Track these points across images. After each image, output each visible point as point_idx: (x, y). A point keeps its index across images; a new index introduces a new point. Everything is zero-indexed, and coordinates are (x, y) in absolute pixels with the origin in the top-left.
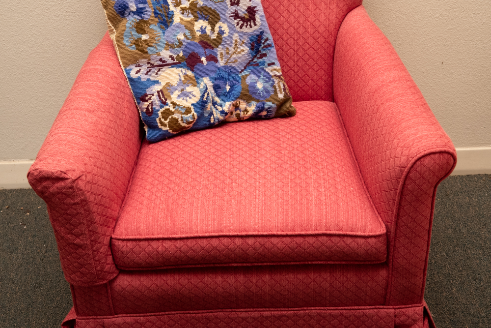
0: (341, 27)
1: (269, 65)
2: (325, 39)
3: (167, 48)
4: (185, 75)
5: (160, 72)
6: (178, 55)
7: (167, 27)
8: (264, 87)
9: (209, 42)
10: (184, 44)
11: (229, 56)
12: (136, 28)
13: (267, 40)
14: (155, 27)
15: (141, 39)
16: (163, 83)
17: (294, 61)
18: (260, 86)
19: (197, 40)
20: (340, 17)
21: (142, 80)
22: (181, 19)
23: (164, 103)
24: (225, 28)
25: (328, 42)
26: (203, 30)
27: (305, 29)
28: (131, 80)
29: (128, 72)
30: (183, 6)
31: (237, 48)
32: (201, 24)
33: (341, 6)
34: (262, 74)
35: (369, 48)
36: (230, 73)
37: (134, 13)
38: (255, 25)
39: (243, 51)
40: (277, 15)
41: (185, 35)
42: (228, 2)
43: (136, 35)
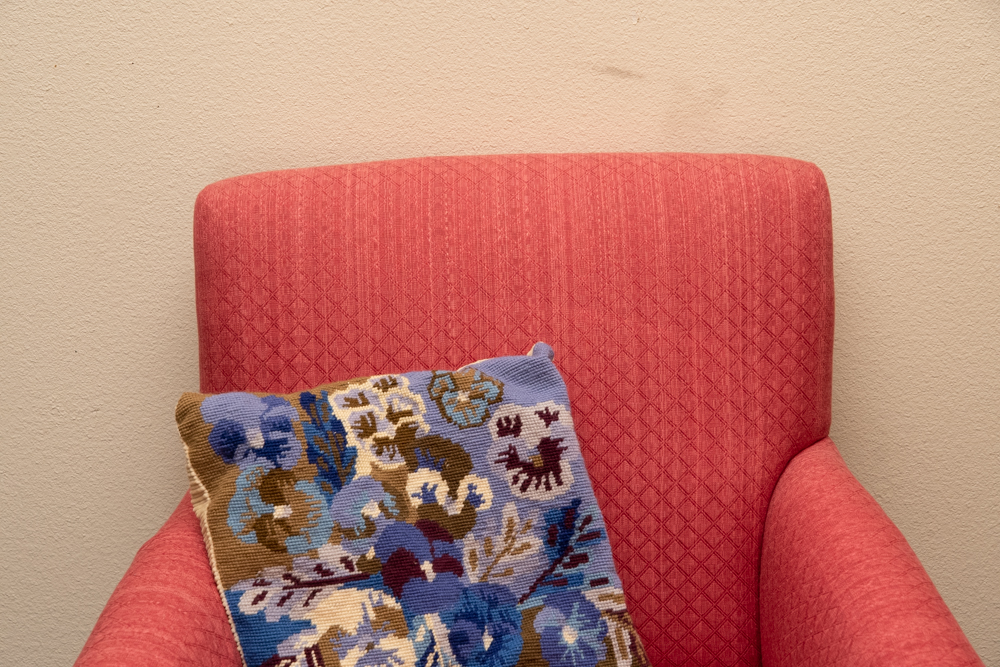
0: (777, 491)
1: (595, 583)
2: (737, 519)
3: (334, 540)
4: (379, 608)
5: (315, 599)
6: (363, 556)
7: (339, 487)
8: (581, 643)
9: (442, 523)
10: (380, 529)
11: (492, 558)
12: (261, 488)
13: (588, 520)
14: (308, 488)
15: (270, 516)
16: (322, 628)
17: (658, 572)
18: (569, 636)
19: (412, 520)
20: (772, 467)
21: (269, 619)
22: (375, 467)
24: (484, 488)
25: (743, 527)
26: (428, 494)
27: (686, 493)
28: (241, 620)
29: (234, 599)
30: (380, 435)
31: (514, 539)
32: (424, 478)
33: (775, 439)
34: (576, 605)
35: (850, 551)
36: (493, 603)
37: (259, 452)
38: (560, 483)
39: (527, 546)
40: (614, 458)
41: (381, 506)
42: (492, 426)
43: (259, 506)
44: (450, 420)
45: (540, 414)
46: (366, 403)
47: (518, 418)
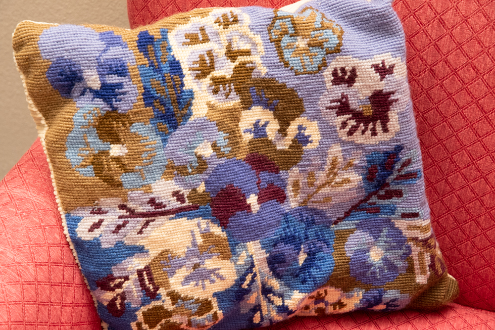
1: (404, 216)
3: (168, 176)
4: (207, 235)
5: (149, 228)
6: (194, 190)
7: (175, 127)
8: (385, 260)
9: (271, 155)
10: (211, 168)
11: (313, 189)
12: (98, 128)
13: (408, 162)
14: (143, 129)
15: (105, 153)
16: (153, 253)
18: (376, 256)
19: (242, 156)
21: (104, 246)
22: (211, 107)
23: (153, 295)
24: (313, 130)
26: (259, 129)
28: (79, 244)
29: (74, 222)
30: (217, 73)
31: (336, 174)
32: (257, 115)
34: (385, 231)
36: (310, 223)
37: (95, 93)
38: (385, 130)
39: (347, 180)
41: (214, 146)
42: (328, 74)
43: (96, 143)
44: (287, 64)
45: (376, 68)
46: (206, 40)
47: (354, 71)
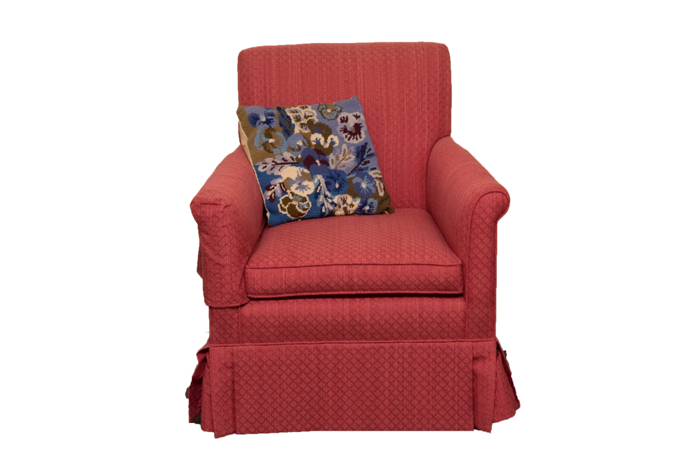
1: (372, 169)
3: (288, 151)
4: (303, 173)
5: (282, 169)
6: (297, 157)
7: (289, 135)
8: (367, 188)
9: (322, 150)
10: (302, 149)
11: (338, 161)
12: (265, 134)
13: (370, 150)
14: (280, 134)
15: (268, 142)
16: (285, 178)
18: (364, 185)
19: (313, 148)
21: (268, 174)
22: (301, 131)
23: (284, 193)
24: (336, 139)
25: (421, 163)
26: (318, 141)
28: (259, 173)
29: (256, 167)
30: (302, 122)
31: (346, 155)
32: (315, 137)
34: (366, 177)
36: (339, 175)
37: (264, 123)
38: (360, 137)
39: (350, 158)
41: (303, 142)
42: (339, 120)
43: (265, 139)
44: (325, 118)
45: (354, 116)
46: (297, 112)
47: (347, 117)
